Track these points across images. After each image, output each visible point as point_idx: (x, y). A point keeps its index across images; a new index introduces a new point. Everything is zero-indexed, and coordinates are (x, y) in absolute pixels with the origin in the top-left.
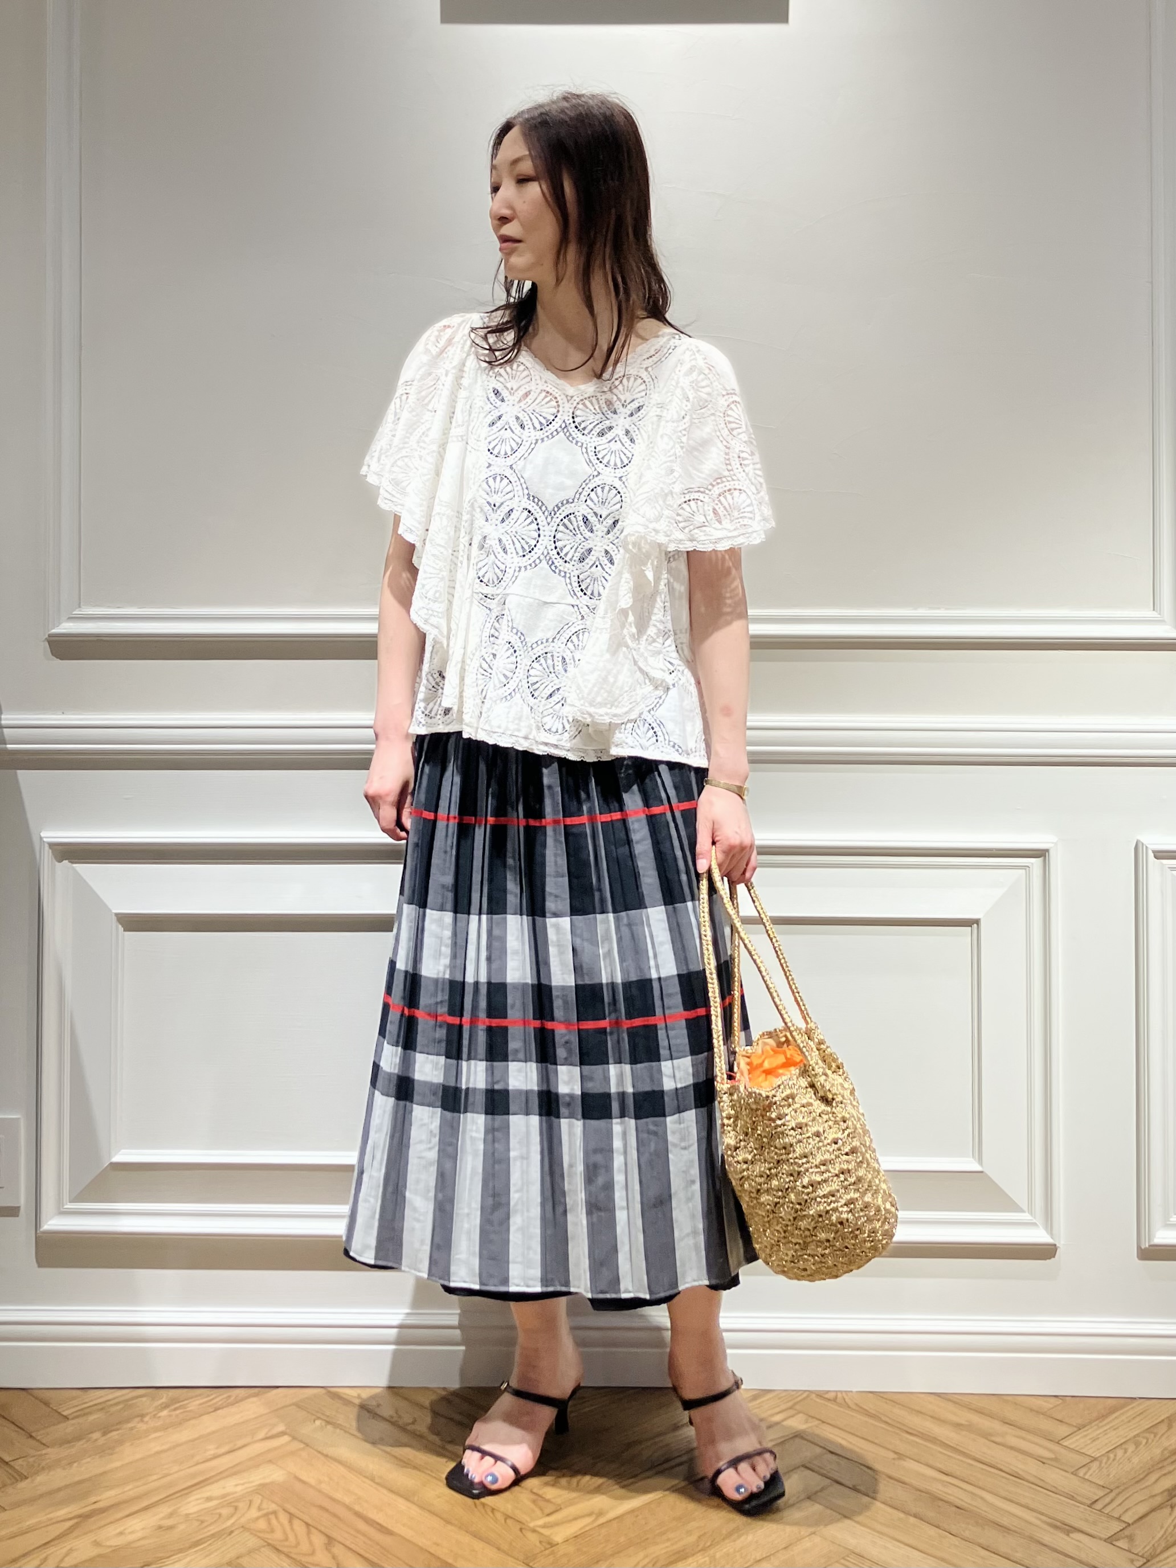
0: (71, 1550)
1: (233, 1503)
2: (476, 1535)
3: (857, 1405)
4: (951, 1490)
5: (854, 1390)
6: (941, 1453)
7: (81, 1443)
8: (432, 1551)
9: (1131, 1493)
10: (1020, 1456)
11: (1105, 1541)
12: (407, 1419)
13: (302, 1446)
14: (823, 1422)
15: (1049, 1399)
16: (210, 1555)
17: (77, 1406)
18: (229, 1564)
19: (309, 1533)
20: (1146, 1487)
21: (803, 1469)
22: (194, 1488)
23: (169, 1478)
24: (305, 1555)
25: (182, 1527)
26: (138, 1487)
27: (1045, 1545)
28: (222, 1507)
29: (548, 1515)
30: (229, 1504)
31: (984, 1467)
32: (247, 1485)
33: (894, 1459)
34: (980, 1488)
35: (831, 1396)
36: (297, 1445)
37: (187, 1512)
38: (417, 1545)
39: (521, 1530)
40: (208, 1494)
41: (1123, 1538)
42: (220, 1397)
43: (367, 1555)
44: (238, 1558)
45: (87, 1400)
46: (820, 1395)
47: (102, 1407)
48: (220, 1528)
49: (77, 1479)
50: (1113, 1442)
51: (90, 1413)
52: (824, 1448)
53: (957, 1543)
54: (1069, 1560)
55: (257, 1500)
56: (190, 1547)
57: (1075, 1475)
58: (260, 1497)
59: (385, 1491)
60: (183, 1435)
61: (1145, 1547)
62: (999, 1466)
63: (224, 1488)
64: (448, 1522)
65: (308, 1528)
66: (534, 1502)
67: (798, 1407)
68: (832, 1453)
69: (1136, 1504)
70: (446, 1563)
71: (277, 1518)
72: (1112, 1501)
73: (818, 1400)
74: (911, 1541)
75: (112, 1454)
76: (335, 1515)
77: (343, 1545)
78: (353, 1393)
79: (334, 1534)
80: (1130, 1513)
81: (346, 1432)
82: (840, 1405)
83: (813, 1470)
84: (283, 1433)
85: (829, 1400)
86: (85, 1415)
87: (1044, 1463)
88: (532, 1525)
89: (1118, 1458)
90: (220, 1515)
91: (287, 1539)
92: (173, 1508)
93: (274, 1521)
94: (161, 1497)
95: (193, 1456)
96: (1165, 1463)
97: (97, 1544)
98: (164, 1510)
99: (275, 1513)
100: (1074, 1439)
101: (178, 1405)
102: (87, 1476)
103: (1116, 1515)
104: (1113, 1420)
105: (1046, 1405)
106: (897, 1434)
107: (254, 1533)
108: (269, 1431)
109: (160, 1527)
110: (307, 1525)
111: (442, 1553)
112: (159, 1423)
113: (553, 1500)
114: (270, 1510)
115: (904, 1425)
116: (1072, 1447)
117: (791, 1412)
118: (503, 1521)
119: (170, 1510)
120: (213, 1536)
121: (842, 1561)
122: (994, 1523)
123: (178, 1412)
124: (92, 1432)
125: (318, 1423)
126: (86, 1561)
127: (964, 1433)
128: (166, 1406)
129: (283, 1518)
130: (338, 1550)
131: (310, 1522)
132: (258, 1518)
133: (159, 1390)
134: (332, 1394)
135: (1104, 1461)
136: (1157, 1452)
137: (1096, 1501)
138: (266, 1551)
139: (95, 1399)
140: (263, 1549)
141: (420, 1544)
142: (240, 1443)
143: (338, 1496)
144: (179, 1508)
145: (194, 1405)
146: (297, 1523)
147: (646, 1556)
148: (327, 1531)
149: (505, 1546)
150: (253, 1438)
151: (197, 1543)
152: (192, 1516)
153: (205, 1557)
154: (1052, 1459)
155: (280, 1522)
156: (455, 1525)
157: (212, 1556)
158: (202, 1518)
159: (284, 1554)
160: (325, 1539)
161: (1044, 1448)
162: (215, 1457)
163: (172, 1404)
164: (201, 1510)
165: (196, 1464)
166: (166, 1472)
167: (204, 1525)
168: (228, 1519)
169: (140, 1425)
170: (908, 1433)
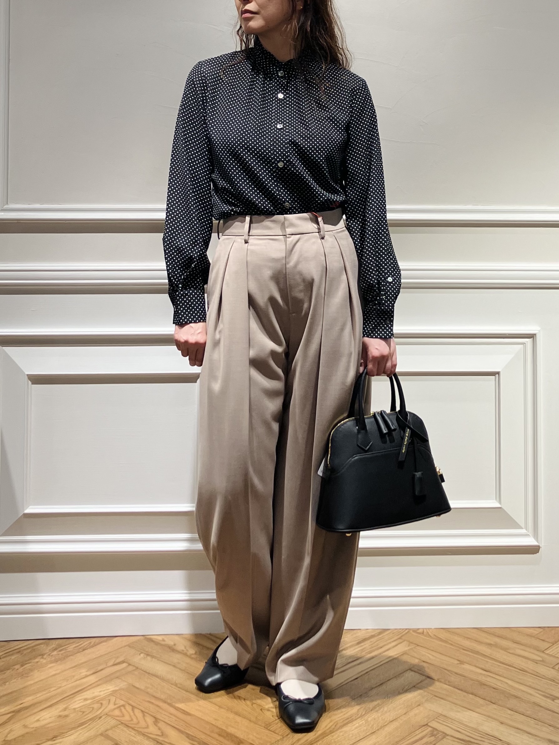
0: (11, 731)
1: (100, 702)
2: (237, 714)
3: (435, 635)
4: (489, 679)
5: (433, 628)
6: (482, 660)
7: (9, 671)
8: (214, 723)
10: (524, 660)
13: (134, 668)
14: (418, 645)
15: (536, 629)
16: (90, 730)
17: (4, 651)
18: (101, 734)
19: (144, 716)
21: (410, 671)
22: (76, 694)
23: (62, 689)
24: (144, 728)
25: (72, 715)
26: (46, 694)
27: (542, 707)
28: (93, 704)
30: (98, 702)
31: (507, 667)
32: (105, 692)
33: (458, 664)
34: (505, 678)
35: (420, 631)
36: (131, 668)
37: (74, 707)
38: (205, 720)
39: (261, 710)
40: (84, 697)
42: (86, 642)
43: (177, 727)
44: (106, 731)
45: (11, 647)
46: (415, 631)
47: (19, 651)
48: (94, 715)
49: (10, 691)
51: (12, 655)
52: (420, 659)
53: (496, 708)
55: (113, 699)
56: (79, 726)
57: (554, 669)
58: (115, 698)
59: (184, 692)
60: (67, 665)
62: (514, 665)
63: (94, 693)
64: (220, 707)
65: (143, 714)
67: (403, 638)
68: (424, 662)
70: (222, 729)
73: (414, 634)
74: (472, 708)
75: (27, 677)
76: (158, 706)
77: (164, 722)
78: (160, 638)
79: (158, 716)
81: (158, 660)
82: (425, 636)
83: (415, 672)
84: (123, 662)
85: (419, 633)
86: (9, 656)
87: (537, 663)
88: (267, 707)
90: (93, 708)
91: (132, 720)
92: (67, 705)
93: (123, 710)
94: (58, 700)
95: (74, 676)
97: (25, 726)
98: (61, 706)
99: (123, 706)
100: (551, 650)
101: (61, 648)
102: (15, 689)
105: (535, 632)
106: (458, 650)
107: (113, 717)
108: (115, 661)
109: (60, 716)
110: (142, 711)
111: (219, 724)
112: (52, 658)
114: (121, 704)
115: (461, 645)
116: (551, 654)
117: (400, 641)
118: (251, 706)
119: (65, 706)
120: (90, 720)
121: (436, 720)
122: (513, 696)
123: (63, 652)
124: (15, 665)
125: (142, 655)
126: (20, 736)
127: (493, 648)
128: (56, 649)
129: (129, 708)
130: (161, 725)
131: (143, 709)
132: (115, 709)
133: (50, 640)
134: (148, 639)
138: (121, 727)
139: (15, 647)
140: (119, 726)
141: (207, 720)
142: (100, 668)
143: (158, 695)
144: (70, 705)
145: (71, 648)
146: (136, 711)
147: (331, 721)
148: (154, 715)
149: (253, 719)
150: (106, 665)
151: (82, 724)
152: (77, 709)
153: (88, 731)
154: (541, 661)
155: (127, 711)
156: (225, 709)
157: (92, 730)
158: (83, 710)
159: (133, 729)
160: (154, 720)
161: (537, 655)
162: (87, 676)
163: (59, 648)
164: (82, 706)
165: (76, 681)
166: (59, 685)
167: (84, 714)
168: (98, 710)
169: (42, 660)
170: (464, 649)
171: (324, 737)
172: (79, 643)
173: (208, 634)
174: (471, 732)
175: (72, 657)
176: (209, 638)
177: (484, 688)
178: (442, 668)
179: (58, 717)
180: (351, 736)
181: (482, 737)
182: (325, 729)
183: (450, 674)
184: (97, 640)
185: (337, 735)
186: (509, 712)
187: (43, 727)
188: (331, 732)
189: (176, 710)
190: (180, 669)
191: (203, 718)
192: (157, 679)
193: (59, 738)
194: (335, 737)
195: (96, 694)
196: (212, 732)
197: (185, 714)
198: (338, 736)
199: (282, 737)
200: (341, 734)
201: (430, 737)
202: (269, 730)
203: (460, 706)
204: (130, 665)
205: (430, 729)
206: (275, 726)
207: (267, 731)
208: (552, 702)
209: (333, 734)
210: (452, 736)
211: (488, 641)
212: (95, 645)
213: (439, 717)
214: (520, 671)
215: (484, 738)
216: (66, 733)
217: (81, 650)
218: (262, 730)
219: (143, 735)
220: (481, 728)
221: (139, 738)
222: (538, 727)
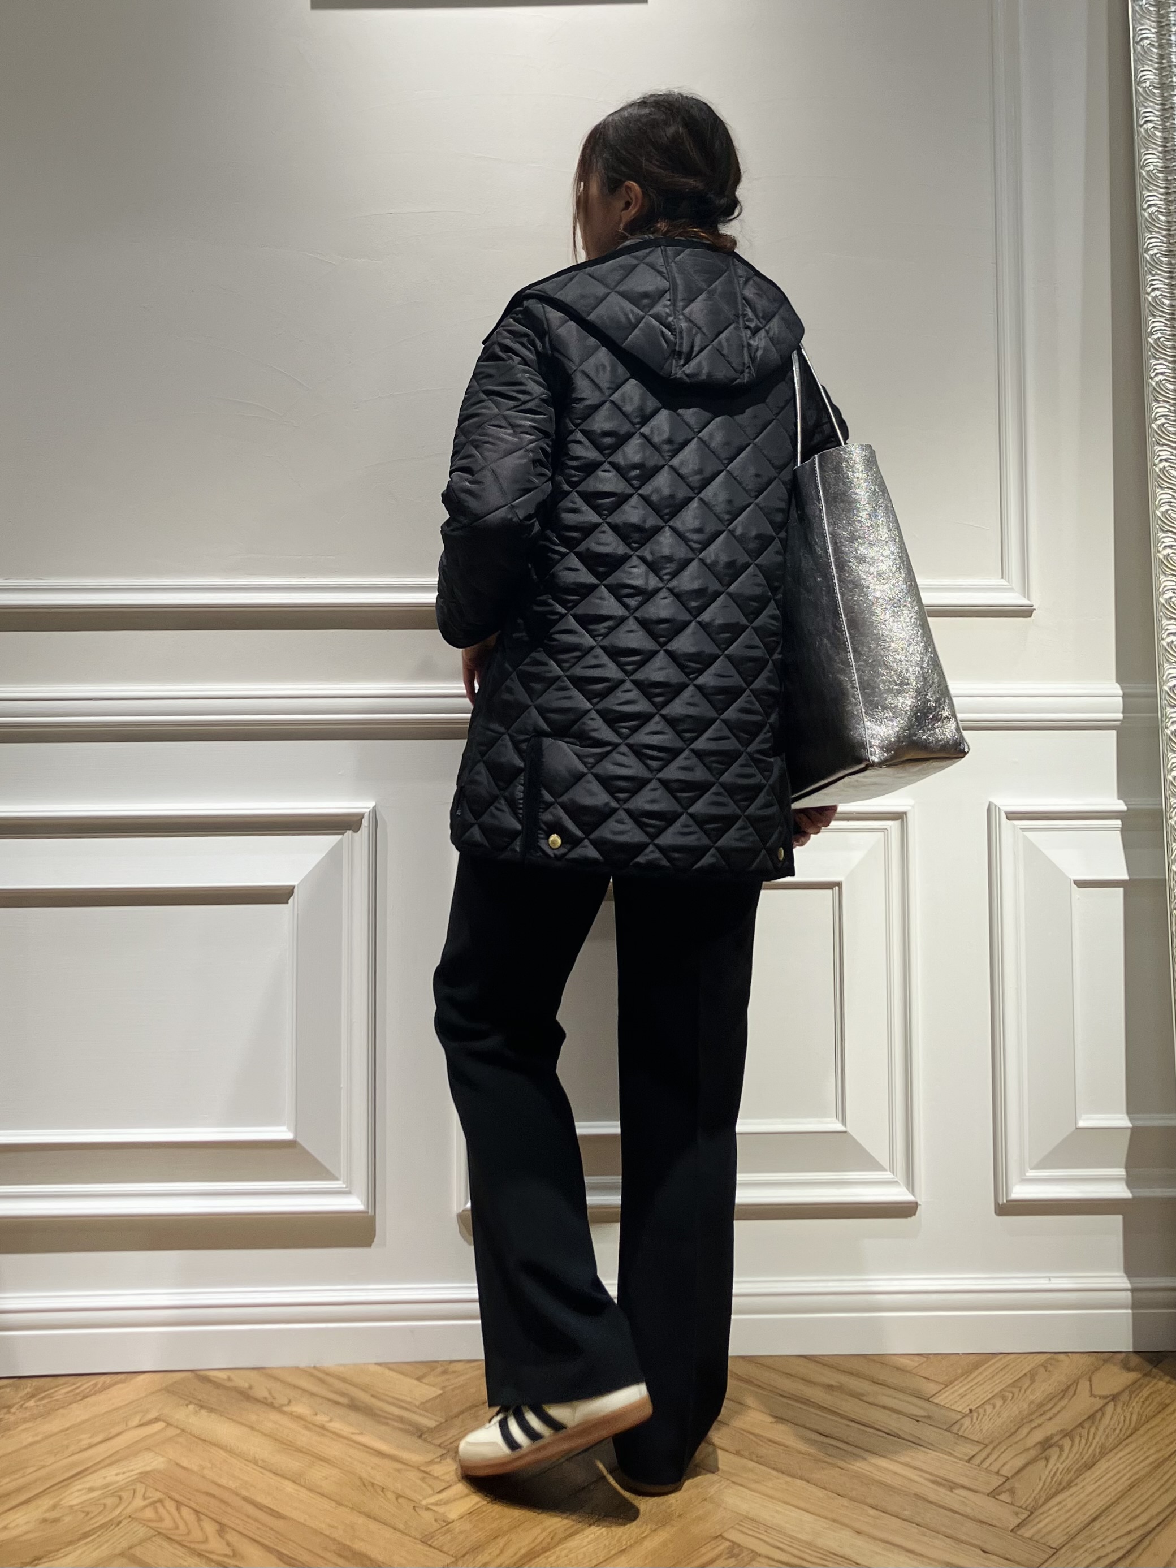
1: (117, 1493)
2: (369, 1517)
4: (832, 1451)
6: (817, 1415)
8: (327, 1533)
9: (1005, 1447)
10: (895, 1416)
11: (988, 1495)
12: (281, 1400)
13: (179, 1431)
15: (912, 1357)
16: (100, 1546)
18: (122, 1554)
19: (199, 1520)
20: (1020, 1440)
22: (72, 1480)
23: (47, 1470)
24: (198, 1542)
25: (67, 1519)
26: (16, 1479)
27: (931, 1502)
28: (105, 1498)
29: (439, 1492)
30: (112, 1495)
31: (863, 1428)
32: (127, 1474)
36: (171, 1432)
37: (72, 1503)
38: (312, 1528)
39: (414, 1507)
40: (88, 1485)
41: (1005, 1492)
42: (89, 1384)
43: (261, 1540)
44: (130, 1548)
48: (107, 1519)
50: (982, 1397)
53: (846, 1504)
54: (956, 1515)
55: (140, 1488)
56: (80, 1539)
57: (949, 1431)
58: (143, 1485)
59: (271, 1475)
60: (54, 1425)
61: (1027, 1500)
62: (876, 1426)
63: (105, 1478)
64: (340, 1504)
65: (198, 1516)
66: (423, 1479)
69: (1012, 1458)
70: (345, 1545)
71: (164, 1506)
72: (988, 1456)
74: (802, 1505)
76: (223, 1501)
77: (236, 1531)
78: (223, 1375)
79: (225, 1520)
80: (1007, 1467)
81: (222, 1416)
84: (156, 1420)
87: (918, 1421)
88: (424, 1502)
89: (988, 1413)
90: (105, 1505)
91: (177, 1528)
92: (55, 1500)
93: (161, 1510)
94: (42, 1489)
95: (67, 1447)
96: (1033, 1417)
98: (46, 1502)
99: (160, 1501)
100: (944, 1395)
101: (45, 1394)
103: (996, 1470)
104: (981, 1373)
105: (911, 1363)
106: (773, 1397)
107: (143, 1522)
108: (142, 1417)
109: (45, 1521)
110: (196, 1511)
111: (338, 1534)
112: (29, 1413)
113: (443, 1478)
114: (155, 1499)
115: (777, 1388)
116: (943, 1404)
118: (395, 1501)
119: (52, 1502)
120: (101, 1527)
121: (737, 1526)
122: (877, 1481)
123: (45, 1402)
125: (191, 1407)
127: (835, 1393)
128: (33, 1396)
129: (170, 1505)
130: (232, 1537)
131: (197, 1508)
132: (145, 1507)
135: (975, 1418)
136: (1025, 1406)
137: (973, 1456)
138: (158, 1540)
140: (154, 1539)
142: (114, 1431)
143: (223, 1481)
144: (61, 1500)
145: (61, 1392)
146: (185, 1511)
147: (544, 1530)
148: (218, 1518)
149: (401, 1527)
150: (126, 1425)
151: (86, 1535)
152: (76, 1508)
153: (96, 1549)
154: (924, 1417)
155: (167, 1511)
156: (346, 1506)
157: (103, 1548)
158: (87, 1509)
159: (180, 1544)
160: (217, 1527)
161: (916, 1406)
162: (91, 1446)
163: (39, 1394)
164: (85, 1501)
165: (73, 1454)
166: (42, 1463)
167: (91, 1515)
168: (114, 1509)
169: (7, 1416)
170: (781, 1395)
171: (530, 1560)
172: (74, 1384)
173: (310, 1367)
174: (802, 1549)
175: (62, 1411)
176: (312, 1375)
177: (823, 1468)
178: (744, 1431)
179: (40, 1523)
180: (580, 1557)
181: (824, 1559)
182: (533, 1545)
183: (758, 1441)
184: (107, 1379)
185: (555, 1557)
186: (872, 1512)
187: (14, 1540)
188: (545, 1550)
189: (260, 1509)
190: (262, 1433)
191: (307, 1524)
192: (222, 1452)
193: (44, 1560)
194: (552, 1559)
195: (108, 1480)
196: (326, 1549)
197: (274, 1516)
198: (558, 1557)
199: (453, 1559)
200: (564, 1553)
201: (726, 1559)
202: (430, 1546)
203: (779, 1500)
204: (169, 1424)
205: (727, 1544)
206: (441, 1538)
207: (427, 1548)
208: (949, 1493)
209: (548, 1553)
210: (767, 1557)
211: (826, 1380)
212: (105, 1388)
213: (742, 1521)
214: (887, 1436)
215: (826, 1560)
216: (58, 1550)
217: (79, 1398)
218: (419, 1546)
219: (200, 1555)
220: (820, 1542)
221: (193, 1561)
222: (926, 1539)
